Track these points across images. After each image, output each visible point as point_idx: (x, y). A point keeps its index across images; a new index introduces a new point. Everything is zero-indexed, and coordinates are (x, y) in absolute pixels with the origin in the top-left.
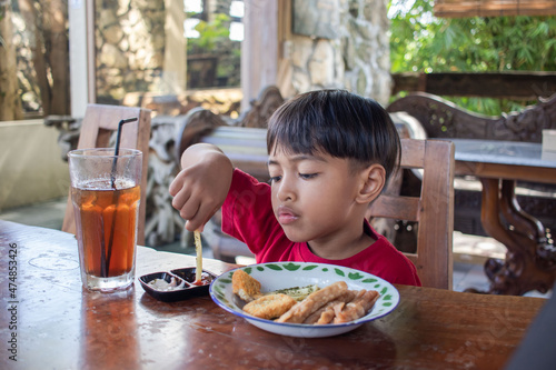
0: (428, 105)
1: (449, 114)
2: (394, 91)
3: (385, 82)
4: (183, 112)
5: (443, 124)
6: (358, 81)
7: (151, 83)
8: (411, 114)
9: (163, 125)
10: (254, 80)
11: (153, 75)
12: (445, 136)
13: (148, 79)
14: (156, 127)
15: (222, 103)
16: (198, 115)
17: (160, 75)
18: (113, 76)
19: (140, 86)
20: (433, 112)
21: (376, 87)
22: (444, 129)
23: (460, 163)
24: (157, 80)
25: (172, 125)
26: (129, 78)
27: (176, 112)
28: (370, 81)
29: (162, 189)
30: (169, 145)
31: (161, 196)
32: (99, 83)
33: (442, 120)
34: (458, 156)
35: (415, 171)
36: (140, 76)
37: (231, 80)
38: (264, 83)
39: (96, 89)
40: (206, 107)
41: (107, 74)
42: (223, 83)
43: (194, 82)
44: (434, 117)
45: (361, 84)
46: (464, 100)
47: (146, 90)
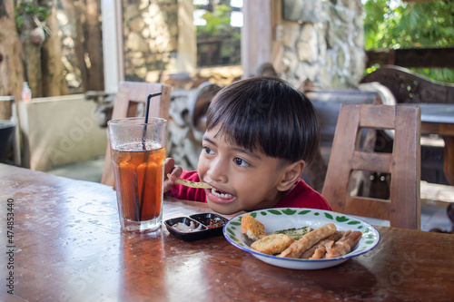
0: (397, 76)
1: (416, 83)
2: (368, 65)
3: (360, 57)
4: (195, 86)
5: (411, 92)
6: (338, 57)
7: (167, 63)
8: (383, 83)
9: (179, 97)
10: (252, 58)
11: (169, 57)
12: (411, 101)
13: (165, 60)
14: (173, 99)
15: (225, 78)
16: (207, 88)
17: (176, 57)
18: (137, 58)
19: (159, 66)
20: (401, 81)
21: (353, 62)
22: (411, 96)
23: (425, 124)
24: (173, 61)
25: (186, 97)
26: (151, 59)
27: (188, 86)
28: (348, 57)
29: (179, 149)
30: (185, 113)
31: (178, 154)
32: (127, 64)
33: (409, 88)
34: (424, 118)
35: (387, 131)
36: (159, 57)
37: (233, 59)
38: (260, 61)
39: (125, 69)
40: (212, 82)
41: (132, 57)
42: (226, 62)
43: (203, 61)
44: (403, 86)
45: (341, 60)
46: (427, 71)
47: (164, 69)
